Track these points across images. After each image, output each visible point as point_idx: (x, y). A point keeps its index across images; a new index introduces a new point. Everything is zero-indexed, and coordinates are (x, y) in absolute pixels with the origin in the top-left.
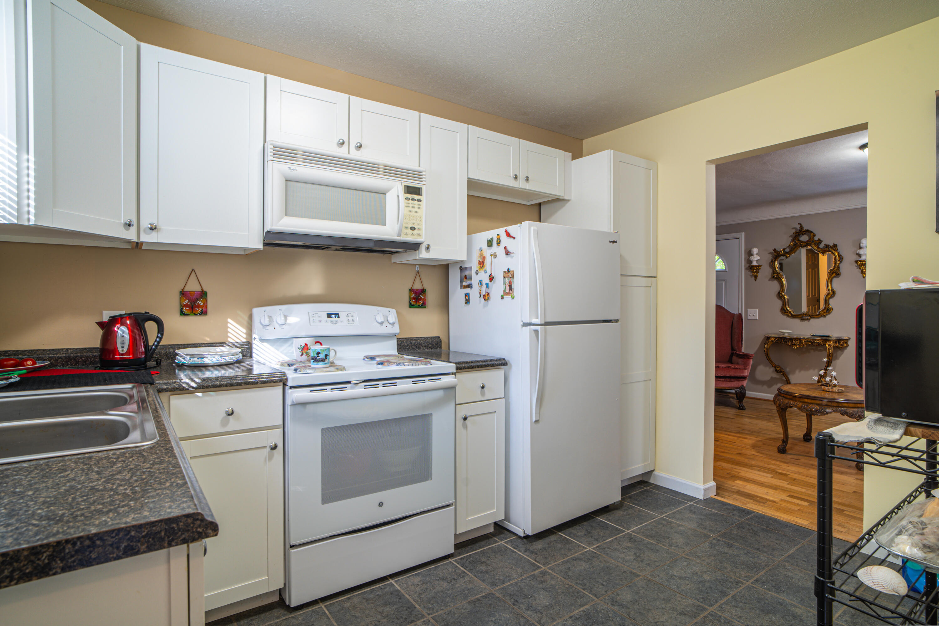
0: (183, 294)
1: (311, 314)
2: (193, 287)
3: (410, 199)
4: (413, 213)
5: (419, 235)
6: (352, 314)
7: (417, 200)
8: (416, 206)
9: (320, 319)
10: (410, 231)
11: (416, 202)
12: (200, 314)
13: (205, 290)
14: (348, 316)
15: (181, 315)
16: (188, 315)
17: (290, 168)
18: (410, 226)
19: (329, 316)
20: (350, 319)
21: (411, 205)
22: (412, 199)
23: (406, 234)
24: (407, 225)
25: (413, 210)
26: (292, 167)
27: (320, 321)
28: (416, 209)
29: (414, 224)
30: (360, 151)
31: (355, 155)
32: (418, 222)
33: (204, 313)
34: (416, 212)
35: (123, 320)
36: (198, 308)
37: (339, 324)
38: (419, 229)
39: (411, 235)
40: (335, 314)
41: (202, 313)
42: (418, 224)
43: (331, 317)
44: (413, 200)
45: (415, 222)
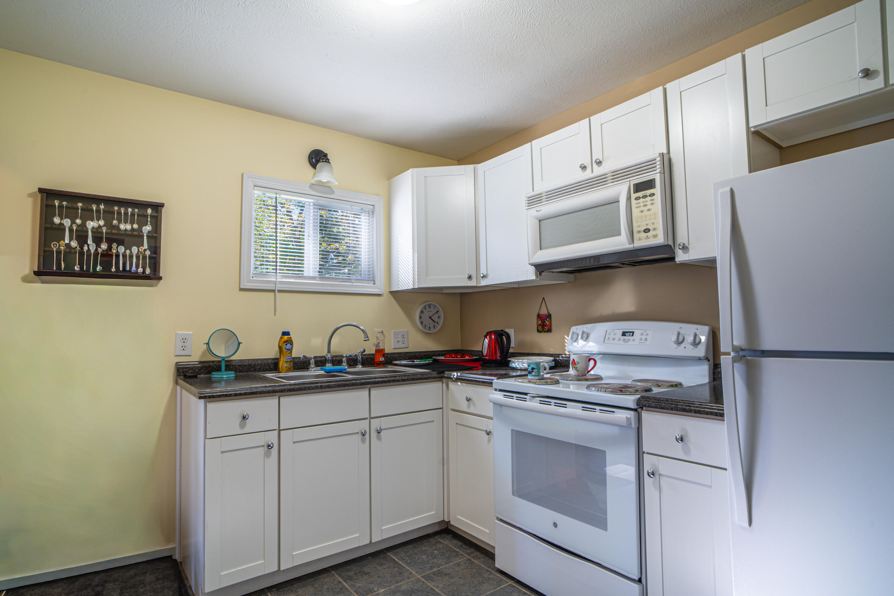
0: (539, 316)
1: (608, 332)
2: (544, 312)
3: (640, 198)
4: (646, 213)
5: (655, 236)
6: (648, 332)
7: (650, 196)
8: (649, 203)
9: (614, 337)
10: (644, 235)
11: (649, 198)
12: (547, 332)
13: (551, 313)
14: (642, 334)
15: (537, 332)
16: (541, 332)
17: (537, 211)
18: (643, 229)
19: (624, 334)
20: (644, 337)
21: (642, 204)
22: (642, 197)
23: (640, 239)
24: (639, 229)
25: (646, 208)
26: (538, 209)
27: (614, 339)
28: (649, 207)
29: (647, 225)
30: (602, 166)
31: (598, 171)
32: (653, 221)
33: (550, 330)
34: (649, 210)
35: (491, 334)
36: (546, 327)
37: (631, 342)
38: (654, 229)
39: (646, 238)
40: (630, 332)
41: (548, 330)
42: (653, 224)
43: (626, 336)
44: (645, 197)
45: (648, 222)
